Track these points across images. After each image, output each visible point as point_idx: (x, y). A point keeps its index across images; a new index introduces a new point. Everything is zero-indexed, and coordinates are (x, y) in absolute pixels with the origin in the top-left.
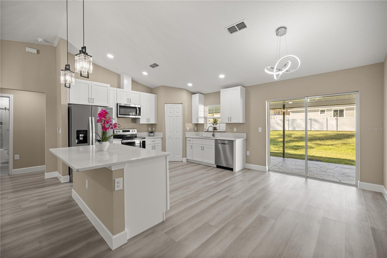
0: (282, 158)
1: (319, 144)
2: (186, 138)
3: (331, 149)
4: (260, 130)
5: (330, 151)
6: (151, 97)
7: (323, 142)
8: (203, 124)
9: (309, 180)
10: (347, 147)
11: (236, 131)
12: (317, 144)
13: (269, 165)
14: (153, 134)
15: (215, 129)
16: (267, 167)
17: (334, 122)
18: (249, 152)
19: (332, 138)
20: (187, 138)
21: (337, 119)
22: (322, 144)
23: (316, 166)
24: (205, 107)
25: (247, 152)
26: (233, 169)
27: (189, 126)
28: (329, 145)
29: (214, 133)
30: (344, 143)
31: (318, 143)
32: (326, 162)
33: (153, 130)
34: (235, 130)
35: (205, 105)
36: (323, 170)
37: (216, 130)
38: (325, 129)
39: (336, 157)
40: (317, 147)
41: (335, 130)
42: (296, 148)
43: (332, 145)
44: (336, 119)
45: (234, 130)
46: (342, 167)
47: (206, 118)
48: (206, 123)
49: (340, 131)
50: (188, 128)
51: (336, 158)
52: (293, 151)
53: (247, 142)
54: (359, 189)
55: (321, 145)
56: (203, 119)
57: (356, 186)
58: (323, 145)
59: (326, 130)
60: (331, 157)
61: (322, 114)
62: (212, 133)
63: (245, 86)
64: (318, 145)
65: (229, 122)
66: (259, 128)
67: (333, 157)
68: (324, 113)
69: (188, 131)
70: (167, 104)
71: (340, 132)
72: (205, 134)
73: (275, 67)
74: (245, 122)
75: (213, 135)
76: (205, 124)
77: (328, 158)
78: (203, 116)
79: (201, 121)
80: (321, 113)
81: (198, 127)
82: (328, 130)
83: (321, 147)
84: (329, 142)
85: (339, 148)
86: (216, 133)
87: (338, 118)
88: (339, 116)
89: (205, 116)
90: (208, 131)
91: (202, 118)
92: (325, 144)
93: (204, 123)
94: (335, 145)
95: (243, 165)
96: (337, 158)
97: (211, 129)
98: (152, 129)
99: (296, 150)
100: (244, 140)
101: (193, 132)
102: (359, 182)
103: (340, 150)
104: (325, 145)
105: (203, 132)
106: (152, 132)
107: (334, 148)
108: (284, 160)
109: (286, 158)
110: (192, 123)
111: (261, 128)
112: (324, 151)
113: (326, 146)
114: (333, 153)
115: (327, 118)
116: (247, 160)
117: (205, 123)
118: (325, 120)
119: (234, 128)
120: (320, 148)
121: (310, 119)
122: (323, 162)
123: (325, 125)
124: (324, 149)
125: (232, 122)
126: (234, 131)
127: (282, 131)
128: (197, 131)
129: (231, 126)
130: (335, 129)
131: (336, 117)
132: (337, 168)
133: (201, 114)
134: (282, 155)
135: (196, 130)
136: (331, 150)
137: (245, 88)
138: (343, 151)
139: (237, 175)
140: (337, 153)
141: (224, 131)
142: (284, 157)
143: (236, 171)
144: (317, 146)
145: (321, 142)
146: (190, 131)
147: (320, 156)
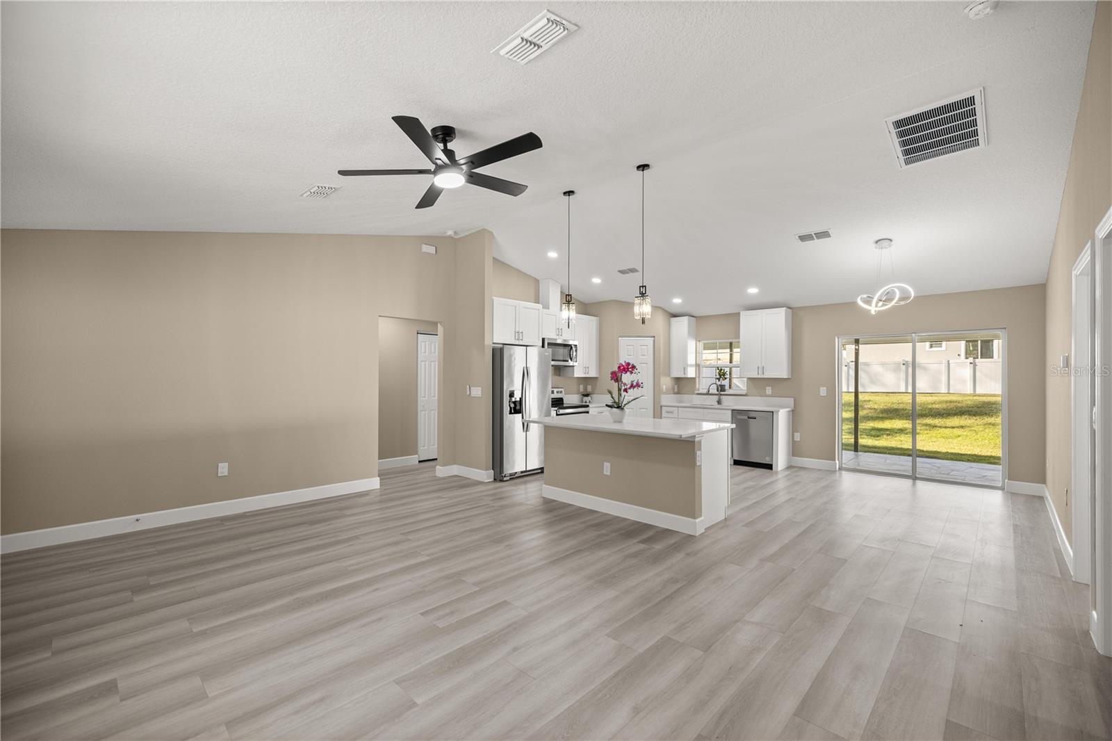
0: (853, 453)
1: (930, 425)
2: (661, 407)
3: (959, 436)
4: (823, 391)
5: (955, 441)
6: (590, 322)
7: (940, 420)
8: (693, 379)
9: (919, 483)
10: (997, 431)
11: (770, 393)
12: (926, 425)
13: (840, 459)
14: (589, 398)
15: (722, 388)
16: (837, 462)
17: (967, 372)
18: (799, 434)
19: (960, 411)
20: (663, 408)
21: (974, 365)
22: (939, 425)
23: (928, 466)
24: (698, 343)
25: (796, 434)
26: (771, 465)
27: (666, 383)
28: (953, 428)
29: (719, 397)
30: (990, 424)
31: (929, 423)
32: (947, 459)
33: (588, 390)
34: (769, 391)
35: (698, 340)
36: (943, 472)
37: (724, 391)
38: (944, 390)
39: (969, 453)
40: (926, 432)
41: (968, 392)
42: (878, 433)
43: (962, 427)
44: (971, 363)
45: (767, 391)
46: (980, 467)
47: (699, 365)
48: (699, 377)
49: (979, 395)
50: (664, 387)
51: (970, 455)
52: (870, 440)
53: (794, 415)
54: (1007, 492)
55: (936, 426)
56: (694, 368)
57: (1002, 489)
58: (940, 427)
59: (946, 392)
60: (960, 452)
61: (934, 349)
62: (716, 398)
63: (792, 306)
64: (927, 428)
65: (760, 376)
66: (821, 388)
67: (963, 452)
68: (941, 347)
69: (664, 393)
70: (622, 337)
71: (981, 398)
72: (698, 400)
73: (875, 295)
74: (792, 376)
75: (719, 402)
76: (697, 379)
77: (952, 454)
78: (694, 363)
79: (691, 373)
80: (931, 346)
81: (682, 385)
82: (951, 392)
83: (934, 432)
84: (955, 421)
85: (977, 434)
86: (724, 397)
87: (979, 361)
88: (979, 357)
89: (698, 363)
90: (708, 394)
91: (691, 366)
92: (944, 425)
93: (694, 376)
94: (969, 427)
95: (789, 460)
96: (972, 455)
97: (714, 390)
98: (585, 388)
99: (878, 438)
100: (789, 411)
101: (670, 394)
102: (1006, 481)
103: (980, 439)
104: (946, 427)
105: (693, 394)
106: (587, 395)
107: (965, 433)
108: (857, 456)
109: (860, 453)
110: (669, 376)
111: (825, 388)
112: (943, 440)
113: (948, 430)
114: (964, 444)
115: (948, 361)
116: (795, 450)
117: (698, 375)
118: (943, 367)
119: (767, 388)
120: (934, 435)
121: (904, 364)
122: (943, 459)
123: (944, 378)
124: (943, 437)
125: (765, 377)
126: (767, 393)
127: (853, 394)
128: (678, 393)
129: (758, 384)
130: (969, 390)
131: (971, 360)
132: (972, 470)
133: (691, 360)
134: (853, 448)
135: (676, 390)
136: (959, 439)
137: (790, 310)
138: (986, 441)
139: (780, 476)
140: (971, 444)
141: (744, 393)
142: (856, 450)
143: (779, 470)
144: (927, 430)
145: (936, 421)
146: (667, 393)
147: (935, 450)
